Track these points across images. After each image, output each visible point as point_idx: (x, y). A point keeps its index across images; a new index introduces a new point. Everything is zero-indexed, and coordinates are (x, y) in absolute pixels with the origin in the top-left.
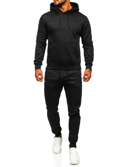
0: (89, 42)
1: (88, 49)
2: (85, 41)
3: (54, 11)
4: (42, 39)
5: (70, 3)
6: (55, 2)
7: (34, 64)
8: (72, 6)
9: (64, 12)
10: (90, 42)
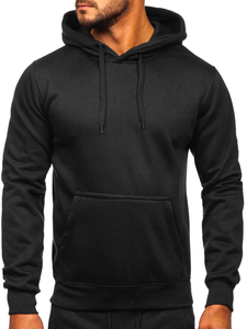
0: (227, 175)
1: (221, 205)
2: (210, 171)
3: (79, 48)
4: (29, 165)
5: (144, 12)
6: (83, 12)
7: (5, 286)
8: (154, 26)
9: (119, 54)
10: (230, 171)
